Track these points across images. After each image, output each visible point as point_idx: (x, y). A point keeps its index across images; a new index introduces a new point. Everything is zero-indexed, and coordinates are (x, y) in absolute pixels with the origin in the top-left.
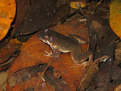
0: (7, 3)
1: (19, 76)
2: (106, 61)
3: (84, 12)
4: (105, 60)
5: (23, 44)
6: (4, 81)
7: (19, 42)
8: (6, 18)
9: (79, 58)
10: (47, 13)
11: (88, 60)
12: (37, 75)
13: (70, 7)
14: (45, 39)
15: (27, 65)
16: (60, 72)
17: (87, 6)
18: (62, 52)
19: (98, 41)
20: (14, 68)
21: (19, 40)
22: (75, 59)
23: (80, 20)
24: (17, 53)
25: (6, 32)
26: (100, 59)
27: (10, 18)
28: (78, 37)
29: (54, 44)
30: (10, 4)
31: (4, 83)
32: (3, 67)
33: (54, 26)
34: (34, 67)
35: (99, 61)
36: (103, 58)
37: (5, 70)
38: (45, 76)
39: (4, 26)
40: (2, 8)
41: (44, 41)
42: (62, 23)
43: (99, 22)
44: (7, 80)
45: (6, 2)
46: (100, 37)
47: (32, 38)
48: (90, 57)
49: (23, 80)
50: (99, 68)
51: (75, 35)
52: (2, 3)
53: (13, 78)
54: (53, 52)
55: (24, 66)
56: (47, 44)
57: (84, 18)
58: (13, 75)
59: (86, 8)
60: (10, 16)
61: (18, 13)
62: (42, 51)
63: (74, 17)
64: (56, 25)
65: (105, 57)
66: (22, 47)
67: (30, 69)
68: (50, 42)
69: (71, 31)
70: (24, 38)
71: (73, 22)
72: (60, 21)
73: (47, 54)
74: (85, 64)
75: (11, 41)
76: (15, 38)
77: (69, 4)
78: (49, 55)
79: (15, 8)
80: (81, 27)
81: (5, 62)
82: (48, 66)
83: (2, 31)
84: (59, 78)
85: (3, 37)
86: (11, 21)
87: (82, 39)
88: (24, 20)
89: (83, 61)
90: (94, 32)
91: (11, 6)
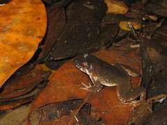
0: (36, 17)
1: (45, 114)
2: (163, 102)
3: (138, 36)
4: (162, 100)
5: (53, 72)
6: (24, 117)
7: (48, 69)
8: (33, 36)
9: (127, 95)
10: (87, 33)
11: (138, 99)
12: (68, 114)
13: (119, 28)
14: (84, 67)
15: (56, 99)
16: (100, 112)
17: (142, 28)
18: (104, 86)
19: (153, 75)
20: (38, 102)
21: (48, 66)
22: (122, 96)
23: (132, 46)
24: (44, 83)
25: (31, 54)
26: (155, 98)
27: (39, 37)
28: (128, 67)
29: (95, 74)
30: (39, 19)
31: (24, 121)
32: (24, 100)
33: (96, 52)
34: (65, 103)
35: (153, 100)
36: (159, 97)
37: (27, 104)
38: (80, 115)
39: (30, 47)
40: (28, 23)
41: (81, 69)
42: (108, 48)
43: (157, 51)
44: (29, 117)
45: (34, 16)
46: (157, 70)
47: (66, 64)
48: (142, 95)
49: (50, 118)
50: (152, 110)
51: (124, 65)
52: (29, 17)
53: (36, 115)
54: (92, 85)
55: (52, 100)
56: (86, 74)
57: (137, 43)
58: (37, 111)
59: (141, 30)
60: (38, 34)
61: (49, 32)
62: (78, 83)
63: (123, 41)
64: (98, 50)
65: (163, 96)
66: (51, 76)
67: (60, 105)
68: (90, 72)
69: (118, 59)
70: (55, 65)
71: (121, 48)
72: (104, 46)
73: (85, 87)
74: (134, 103)
75: (38, 67)
76: (43, 63)
77: (118, 24)
78: (87, 88)
79: (46, 24)
80: (132, 54)
81: (28, 93)
82: (84, 103)
83: (26, 52)
84: (97, 119)
85: (28, 60)
86: (39, 40)
87: (133, 70)
88: (56, 41)
89: (132, 99)
90: (149, 63)
91: (40, 21)
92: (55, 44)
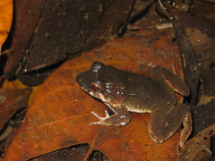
19: (201, 76)
23: (160, 27)
27: (1, 32)
29: (114, 98)
33: (101, 46)
41: (91, 93)
42: (120, 36)
43: (202, 31)
56: (100, 100)
61: (18, 18)
69: (139, 55)
78: (102, 121)
79: (11, 7)
80: (161, 43)
88: (33, 34)
92: (31, 40)
